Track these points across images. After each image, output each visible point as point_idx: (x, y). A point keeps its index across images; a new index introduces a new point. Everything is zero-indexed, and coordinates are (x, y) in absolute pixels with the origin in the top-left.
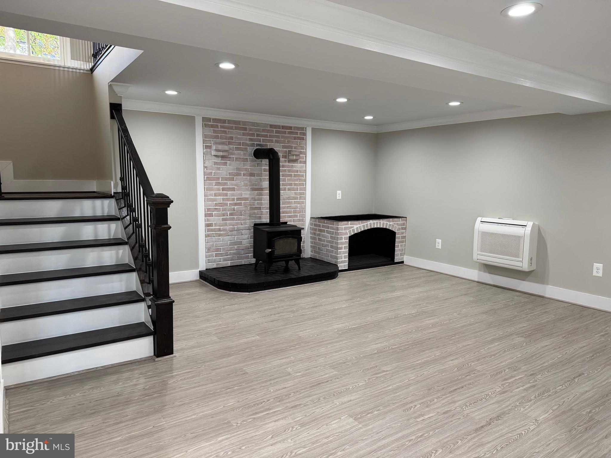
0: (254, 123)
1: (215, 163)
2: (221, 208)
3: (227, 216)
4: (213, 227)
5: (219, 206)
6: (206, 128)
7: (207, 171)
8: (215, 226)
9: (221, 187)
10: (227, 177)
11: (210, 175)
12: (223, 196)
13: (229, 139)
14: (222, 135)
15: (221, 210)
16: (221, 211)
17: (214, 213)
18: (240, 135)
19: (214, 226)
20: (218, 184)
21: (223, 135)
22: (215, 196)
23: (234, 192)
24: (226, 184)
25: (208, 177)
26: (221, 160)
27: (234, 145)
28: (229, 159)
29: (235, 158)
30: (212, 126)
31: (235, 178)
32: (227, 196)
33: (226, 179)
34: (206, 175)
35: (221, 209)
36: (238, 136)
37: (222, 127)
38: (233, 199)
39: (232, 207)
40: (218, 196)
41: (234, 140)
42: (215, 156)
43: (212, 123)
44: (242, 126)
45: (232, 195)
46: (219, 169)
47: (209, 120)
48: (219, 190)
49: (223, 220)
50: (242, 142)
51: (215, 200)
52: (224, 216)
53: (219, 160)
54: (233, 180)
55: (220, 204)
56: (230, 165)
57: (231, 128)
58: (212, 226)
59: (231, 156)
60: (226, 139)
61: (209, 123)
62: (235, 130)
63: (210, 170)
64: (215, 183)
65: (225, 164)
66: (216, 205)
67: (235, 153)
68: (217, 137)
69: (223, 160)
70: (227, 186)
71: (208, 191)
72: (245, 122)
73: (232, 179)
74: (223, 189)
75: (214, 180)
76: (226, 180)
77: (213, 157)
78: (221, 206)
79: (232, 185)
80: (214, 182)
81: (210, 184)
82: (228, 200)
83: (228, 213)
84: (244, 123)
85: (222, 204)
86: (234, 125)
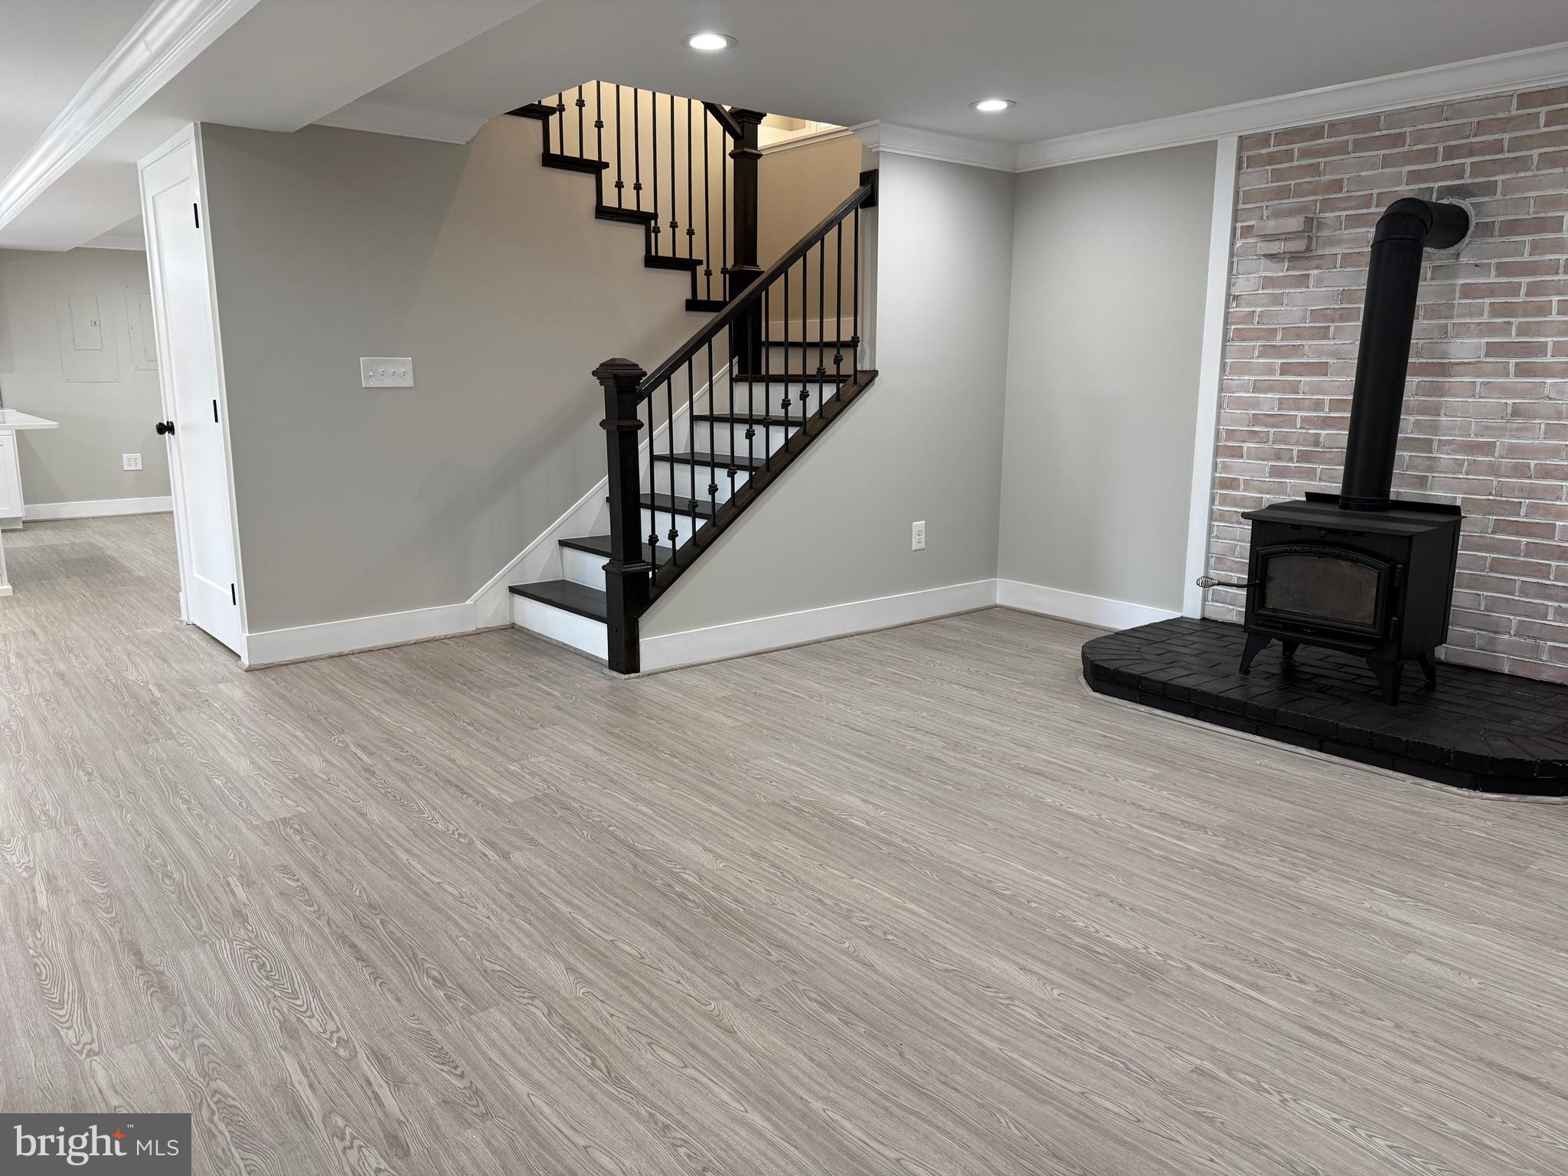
0: (1441, 106)
1: (1268, 282)
2: (1272, 430)
3: (1291, 459)
4: (1239, 491)
5: (1266, 426)
6: (1249, 170)
7: (1237, 309)
8: (1244, 490)
9: (1280, 361)
10: (1302, 325)
11: (1245, 323)
12: (1283, 391)
13: (1326, 192)
14: (1300, 184)
15: (1271, 439)
16: (1271, 443)
17: (1245, 445)
18: (1373, 167)
19: (1242, 487)
20: (1267, 351)
21: (1305, 180)
22: (1256, 389)
23: (1322, 379)
24: (1296, 350)
25: (1240, 329)
26: (1287, 270)
27: (1345, 209)
28: (1319, 262)
29: (1339, 257)
30: (1271, 159)
31: (1332, 329)
32: (1297, 393)
33: (1299, 333)
34: (1235, 324)
35: (1271, 436)
36: (1363, 174)
37: (1304, 154)
38: (1318, 405)
39: (1311, 431)
40: (1266, 393)
41: (1345, 190)
42: (1271, 256)
43: (1272, 149)
44: (1384, 132)
45: (1316, 389)
46: (1277, 300)
47: (1263, 139)
48: (1270, 370)
49: (1275, 472)
50: (1375, 191)
51: (1255, 404)
52: (1279, 458)
53: (1280, 271)
54: (1326, 337)
55: (1270, 420)
56: (1319, 283)
57: (1342, 149)
58: (1237, 488)
59: (1327, 251)
60: (1314, 193)
61: (1263, 151)
62: (1352, 155)
63: (1248, 305)
64: (1260, 346)
65: (1303, 280)
66: (1256, 420)
67: (1345, 237)
68: (1283, 193)
69: (1295, 268)
70: (1303, 355)
71: (1235, 374)
72: (1399, 112)
73: (1323, 333)
74: (1285, 370)
75: (1258, 339)
76: (1299, 337)
77: (1263, 261)
78: (1273, 427)
79: (1320, 353)
80: (1259, 343)
81: (1243, 352)
82: (1297, 405)
83: (1296, 449)
84: (1395, 118)
85: (1276, 420)
86: (1350, 137)
